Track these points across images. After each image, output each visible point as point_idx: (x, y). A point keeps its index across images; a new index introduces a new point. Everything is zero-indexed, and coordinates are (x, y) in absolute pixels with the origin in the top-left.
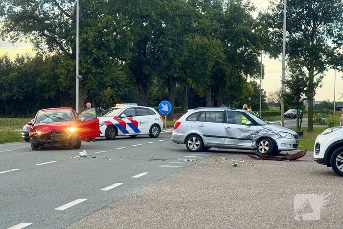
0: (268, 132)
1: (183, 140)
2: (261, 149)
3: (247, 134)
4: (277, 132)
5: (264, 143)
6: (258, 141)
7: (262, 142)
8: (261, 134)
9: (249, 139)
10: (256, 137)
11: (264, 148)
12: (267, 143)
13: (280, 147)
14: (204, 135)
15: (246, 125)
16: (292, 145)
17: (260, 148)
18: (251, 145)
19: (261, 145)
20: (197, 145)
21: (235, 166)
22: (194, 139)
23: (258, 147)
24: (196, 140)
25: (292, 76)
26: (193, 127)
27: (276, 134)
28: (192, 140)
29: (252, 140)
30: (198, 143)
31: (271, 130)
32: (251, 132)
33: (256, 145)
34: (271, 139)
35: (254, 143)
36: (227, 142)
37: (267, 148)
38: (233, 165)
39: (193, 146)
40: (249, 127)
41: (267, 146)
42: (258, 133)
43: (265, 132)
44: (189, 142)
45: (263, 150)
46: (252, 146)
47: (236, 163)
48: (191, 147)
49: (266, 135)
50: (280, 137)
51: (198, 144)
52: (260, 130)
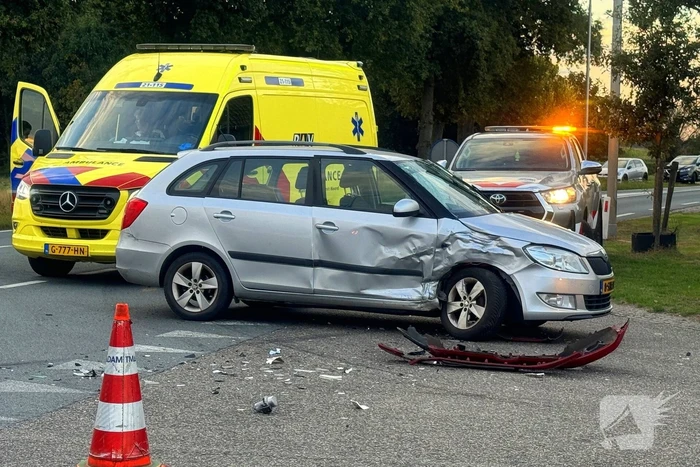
0: (485, 244)
1: (154, 271)
2: (456, 315)
3: (399, 253)
4: (518, 245)
5: (469, 287)
6: (446, 281)
7: (460, 287)
8: (456, 253)
9: (407, 270)
10: (439, 262)
11: (468, 308)
12: (479, 287)
13: (531, 307)
14: (234, 255)
15: (397, 215)
16: (581, 300)
17: (455, 307)
18: (416, 296)
19: (457, 298)
20: (208, 294)
21: (266, 410)
22: (197, 267)
23: (444, 304)
24: (205, 275)
25: (640, 40)
26: (191, 221)
27: (517, 253)
28: (188, 273)
29: (420, 274)
30: (213, 283)
31: (495, 238)
32: (418, 243)
33: (438, 295)
34: (497, 272)
35: (431, 289)
36: (322, 281)
37: (479, 312)
38: (257, 404)
39: (194, 298)
40: (411, 223)
41: (480, 300)
42: (444, 246)
43: (471, 246)
44: (178, 279)
45: (463, 315)
46: (422, 300)
47: (269, 399)
48: (183, 301)
49: (475, 257)
50: (530, 267)
51: (213, 290)
52: (453, 238)
